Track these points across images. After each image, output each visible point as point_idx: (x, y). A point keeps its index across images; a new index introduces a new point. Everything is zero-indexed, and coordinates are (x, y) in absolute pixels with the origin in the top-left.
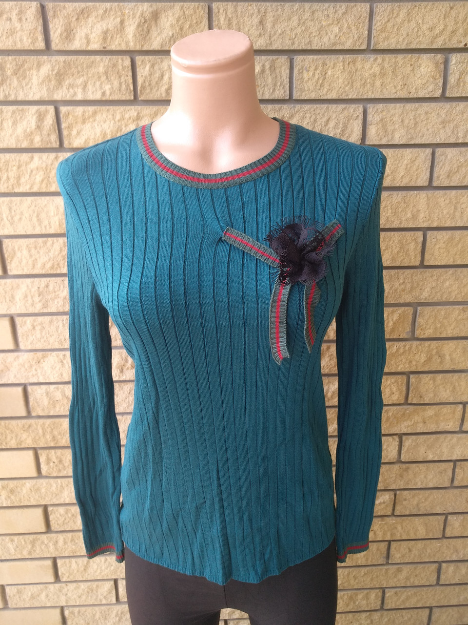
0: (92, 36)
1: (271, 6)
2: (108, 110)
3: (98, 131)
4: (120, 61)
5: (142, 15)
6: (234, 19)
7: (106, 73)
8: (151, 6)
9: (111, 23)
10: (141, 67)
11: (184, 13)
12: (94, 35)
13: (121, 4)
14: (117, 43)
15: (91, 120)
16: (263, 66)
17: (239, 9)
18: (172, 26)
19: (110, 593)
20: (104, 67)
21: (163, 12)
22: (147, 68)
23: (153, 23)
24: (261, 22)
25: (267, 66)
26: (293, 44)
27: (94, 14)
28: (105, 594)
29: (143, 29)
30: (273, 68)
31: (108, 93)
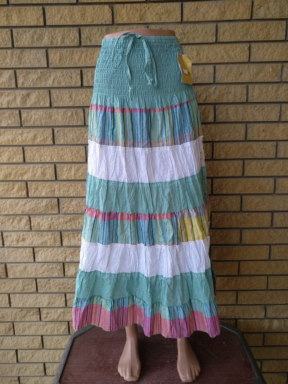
0: (3, 103)
1: (74, 90)
2: (10, 131)
3: (6, 138)
4: (15, 112)
5: (23, 95)
6: (59, 95)
7: (9, 116)
8: (26, 91)
9: (11, 98)
10: (23, 114)
11: (39, 94)
12: (4, 102)
13: (15, 91)
14: (13, 105)
15: (3, 134)
16: (72, 112)
17: (61, 92)
18: (35, 98)
19: (14, 357)
20: (8, 114)
21: (31, 93)
22: (25, 114)
23: (27, 97)
24: (70, 96)
25: (74, 113)
26: (84, 104)
27: (4, 95)
28: (11, 358)
29: (23, 100)
30: (76, 113)
31: (10, 124)
